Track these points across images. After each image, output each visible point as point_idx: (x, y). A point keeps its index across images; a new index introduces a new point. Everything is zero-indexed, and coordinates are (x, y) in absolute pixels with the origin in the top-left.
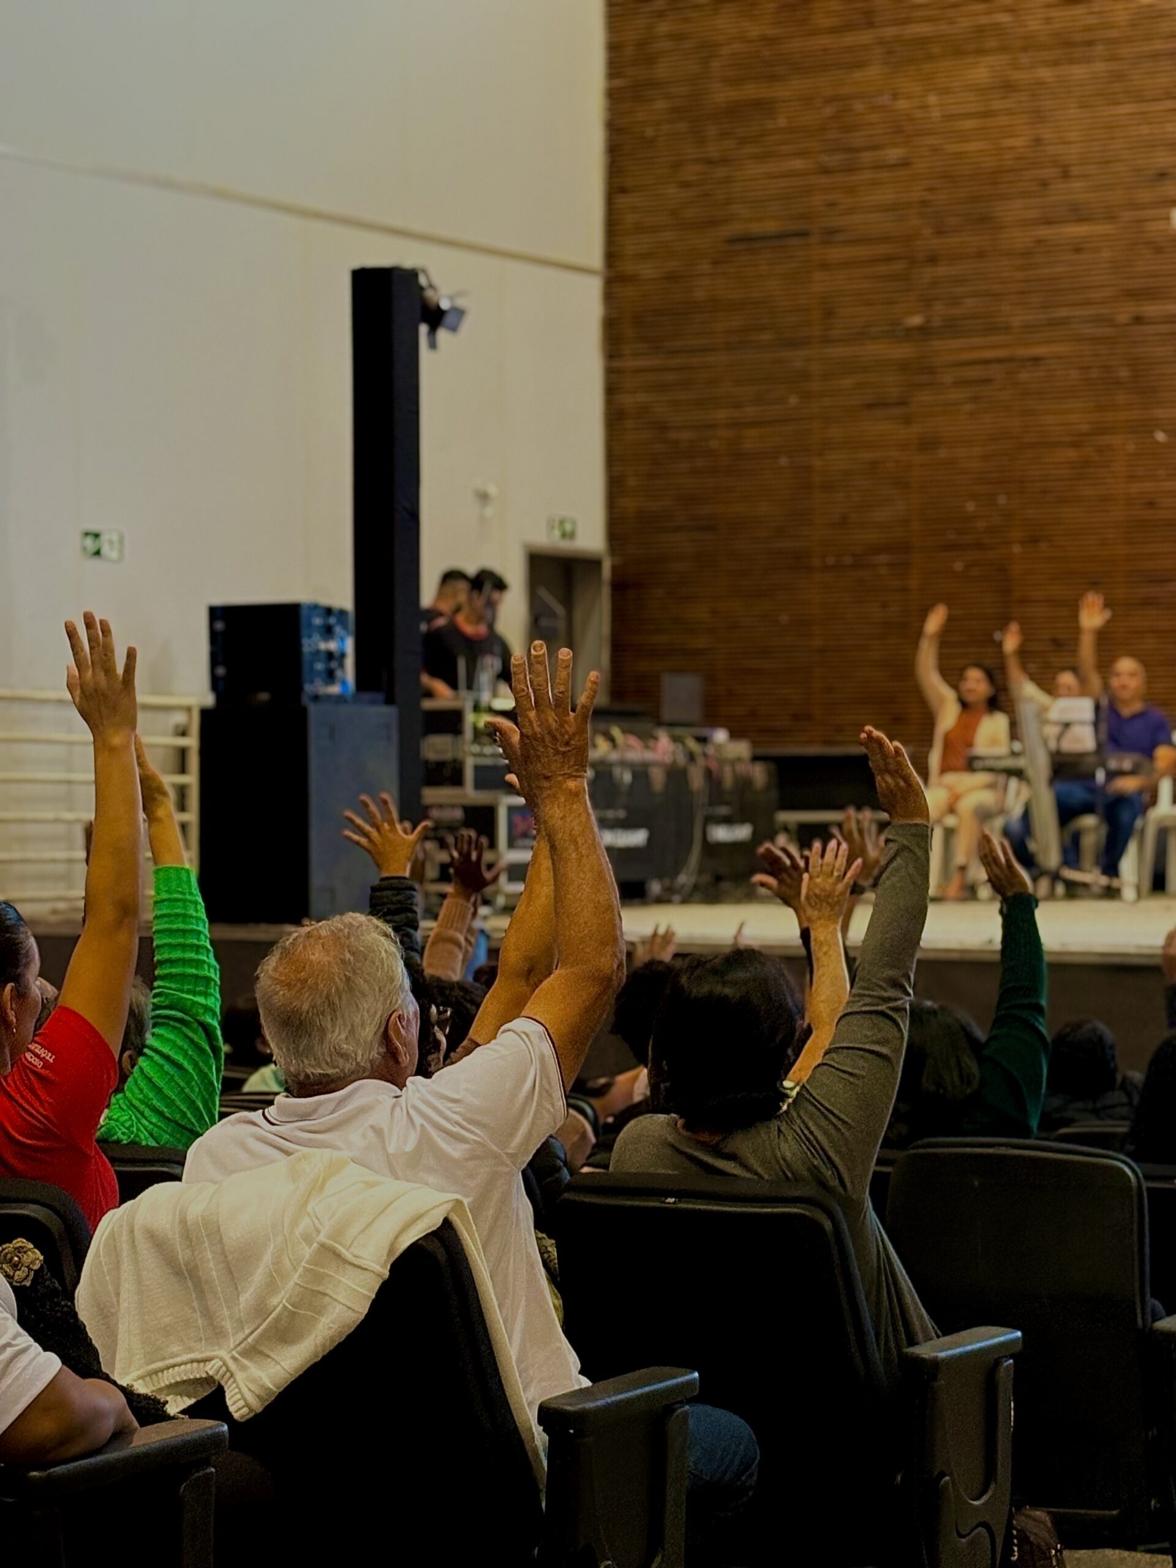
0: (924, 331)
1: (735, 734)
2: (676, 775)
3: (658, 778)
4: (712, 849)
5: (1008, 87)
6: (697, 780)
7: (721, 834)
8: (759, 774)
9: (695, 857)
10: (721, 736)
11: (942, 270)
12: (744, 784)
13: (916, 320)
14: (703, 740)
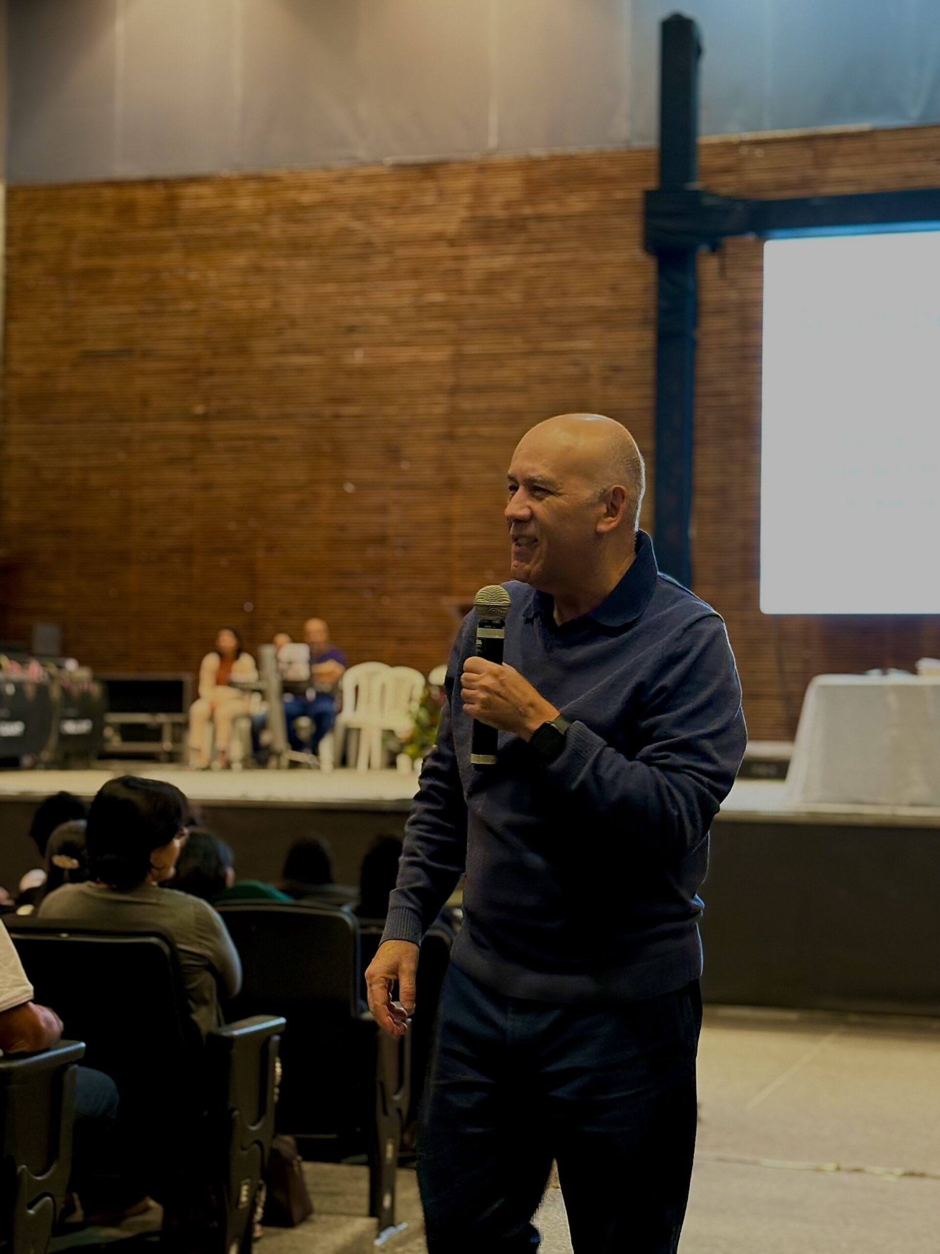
0: (205, 417)
1: (82, 663)
2: (42, 689)
3: (30, 691)
4: (66, 738)
5: (257, 269)
6: (55, 693)
7: (71, 727)
8: (96, 690)
9: (53, 741)
10: (71, 665)
11: (216, 380)
12: (86, 696)
13: (199, 409)
14: (60, 667)
